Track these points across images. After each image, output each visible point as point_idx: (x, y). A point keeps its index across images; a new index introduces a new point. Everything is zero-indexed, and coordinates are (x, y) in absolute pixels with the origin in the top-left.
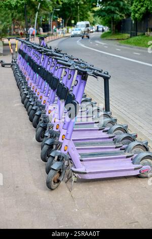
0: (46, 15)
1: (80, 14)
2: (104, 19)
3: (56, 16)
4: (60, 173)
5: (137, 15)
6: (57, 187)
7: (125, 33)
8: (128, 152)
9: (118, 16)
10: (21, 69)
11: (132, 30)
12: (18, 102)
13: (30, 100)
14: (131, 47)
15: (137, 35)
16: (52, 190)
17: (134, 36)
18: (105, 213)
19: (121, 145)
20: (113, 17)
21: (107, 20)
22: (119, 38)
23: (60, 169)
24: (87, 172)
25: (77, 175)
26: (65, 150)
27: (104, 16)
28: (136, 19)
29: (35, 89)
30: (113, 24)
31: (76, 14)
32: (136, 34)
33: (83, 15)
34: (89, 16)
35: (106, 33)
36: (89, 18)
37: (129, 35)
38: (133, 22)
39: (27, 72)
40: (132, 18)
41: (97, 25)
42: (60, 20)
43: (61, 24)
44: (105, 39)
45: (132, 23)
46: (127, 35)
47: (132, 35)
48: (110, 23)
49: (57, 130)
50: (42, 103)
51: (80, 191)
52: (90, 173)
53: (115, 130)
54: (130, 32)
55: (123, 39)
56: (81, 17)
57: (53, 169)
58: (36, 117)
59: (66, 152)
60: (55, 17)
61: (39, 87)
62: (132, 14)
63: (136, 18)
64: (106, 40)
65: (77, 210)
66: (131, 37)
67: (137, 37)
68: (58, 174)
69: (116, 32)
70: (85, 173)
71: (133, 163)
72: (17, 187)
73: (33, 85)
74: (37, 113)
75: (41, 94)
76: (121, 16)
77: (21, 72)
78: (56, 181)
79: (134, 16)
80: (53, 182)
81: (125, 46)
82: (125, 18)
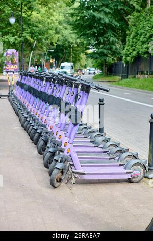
0: (40, 55)
1: (73, 57)
2: (97, 61)
3: (50, 57)
4: (62, 173)
5: (128, 59)
6: (59, 186)
7: (116, 76)
8: (121, 161)
9: (110, 59)
10: (19, 98)
11: (123, 73)
12: (17, 126)
13: (30, 122)
14: (122, 88)
15: (127, 78)
16: (55, 187)
17: (125, 78)
18: (101, 204)
19: (114, 157)
20: (105, 60)
21: (99, 62)
22: (111, 80)
23: (63, 169)
24: (86, 173)
25: (76, 175)
26: (68, 153)
27: (97, 58)
28: (127, 63)
29: (35, 112)
30: (105, 67)
31: (69, 57)
32: (127, 76)
33: (75, 58)
34: (81, 59)
35: (98, 75)
36: (81, 61)
37: (120, 78)
38: (125, 65)
39: (26, 100)
40: (123, 62)
41: (88, 68)
42: (52, 61)
43: (54, 65)
44: (96, 80)
45: (123, 66)
46: (118, 78)
47: (123, 77)
48: (103, 66)
49: (59, 140)
50: (43, 123)
51: (79, 190)
52: (88, 174)
53: (109, 146)
54: (121, 75)
55: (114, 81)
56: (74, 60)
57: (57, 168)
58: (37, 135)
59: (69, 155)
60: (48, 58)
61: (40, 110)
62: (124, 58)
63: (128, 61)
64: (98, 81)
65: (77, 202)
66: (122, 79)
67: (128, 79)
68: (61, 174)
69: (107, 75)
70: (84, 174)
71: (125, 168)
72: (23, 185)
73: (33, 109)
74: (38, 131)
75: (41, 115)
76: (113, 59)
77: (19, 101)
78: (58, 180)
79: (126, 59)
80: (56, 181)
81: (116, 87)
82: (116, 61)
